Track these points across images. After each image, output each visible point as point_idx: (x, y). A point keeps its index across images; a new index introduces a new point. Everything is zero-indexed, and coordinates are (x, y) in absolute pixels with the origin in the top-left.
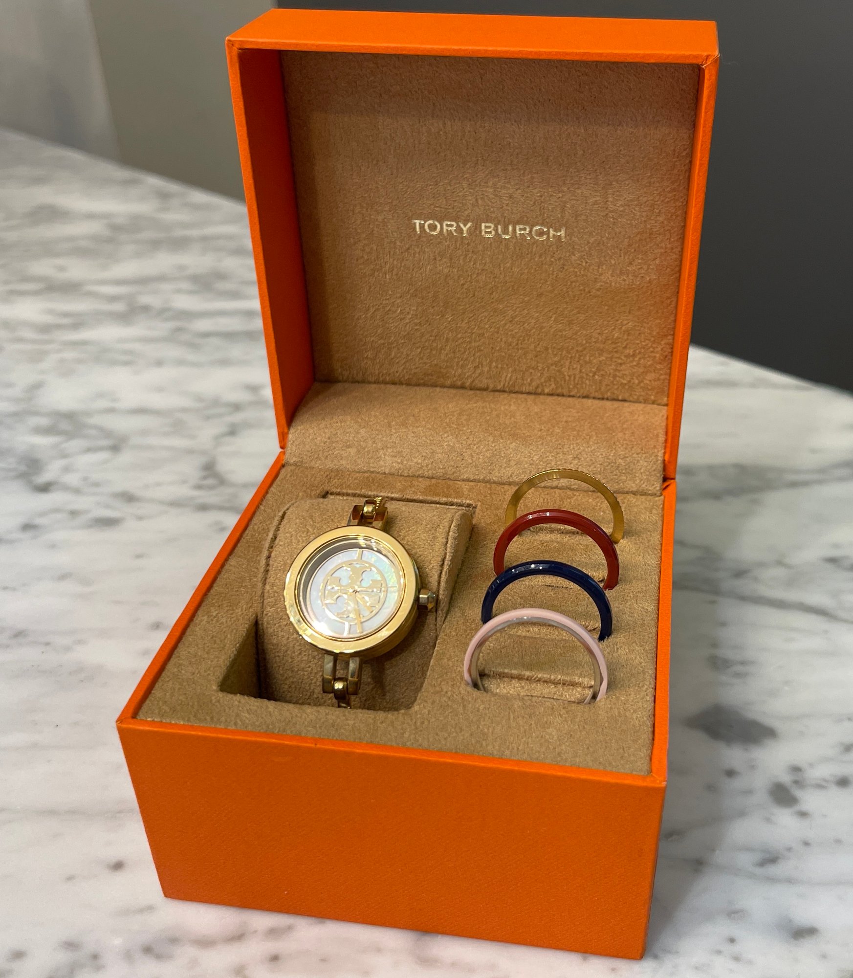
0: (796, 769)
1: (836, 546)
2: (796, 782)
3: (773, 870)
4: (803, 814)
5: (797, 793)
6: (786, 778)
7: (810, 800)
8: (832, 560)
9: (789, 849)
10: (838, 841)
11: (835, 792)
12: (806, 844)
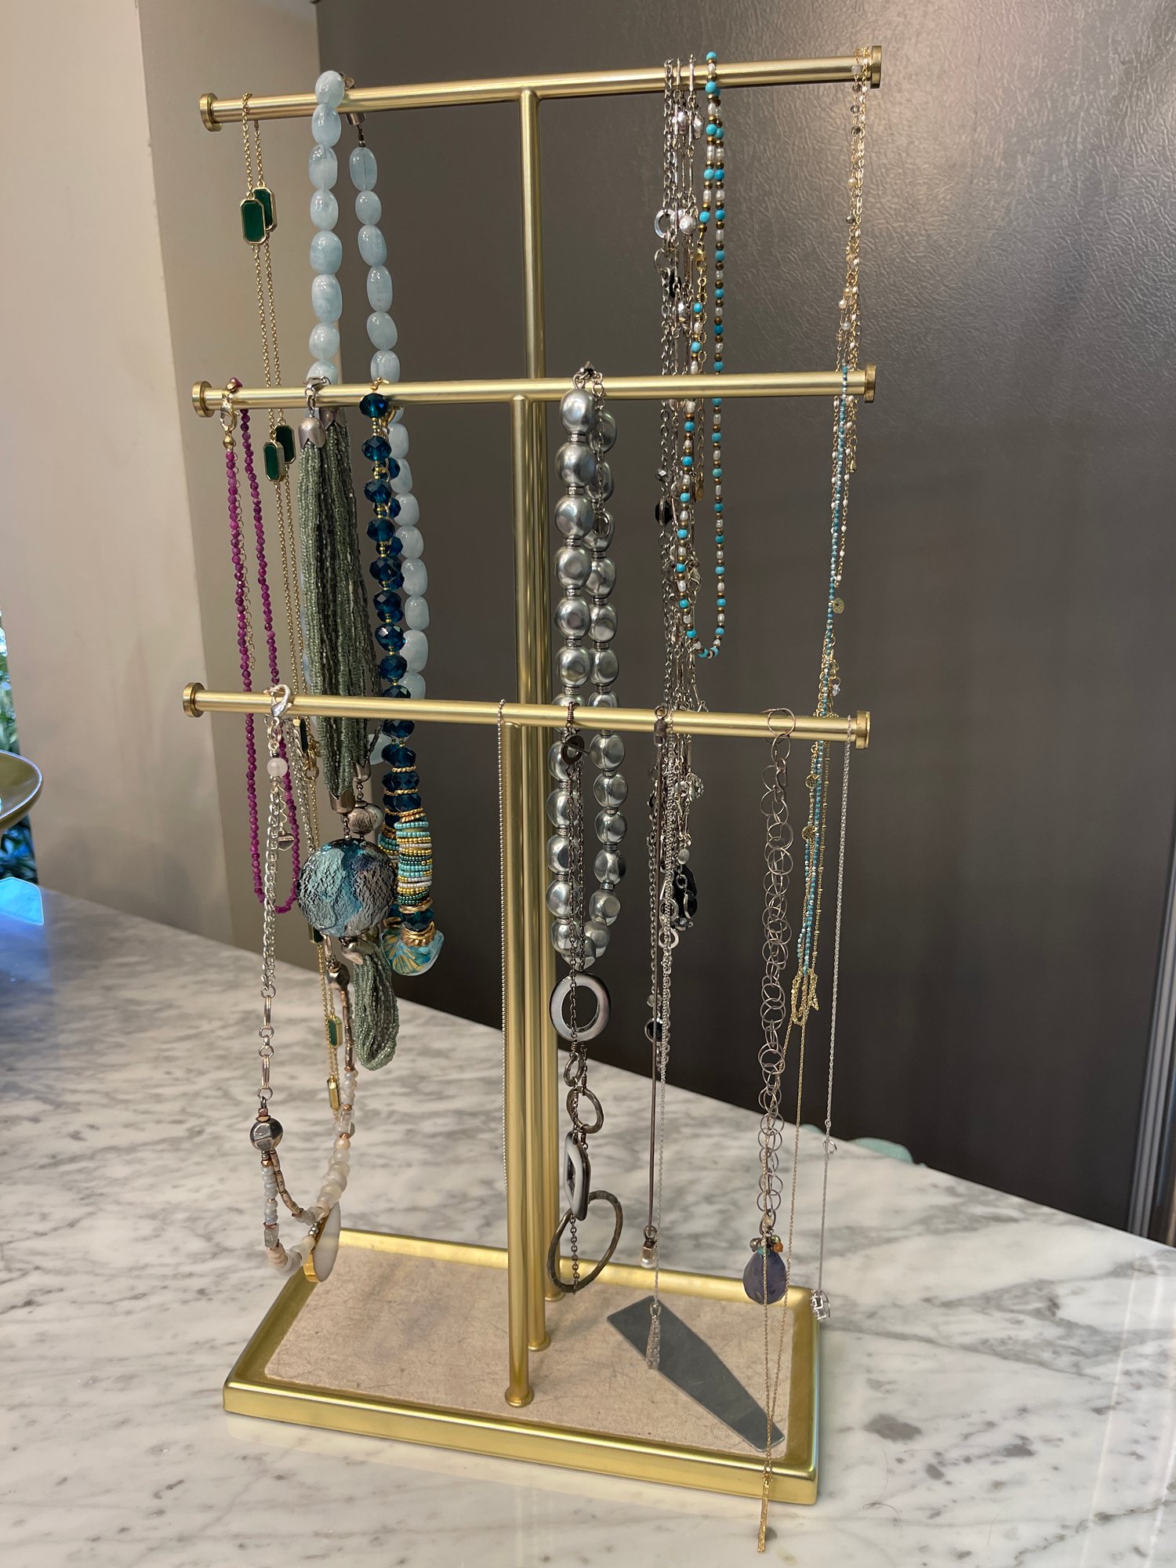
0: (938, 1454)
1: (927, 1288)
2: (940, 1463)
3: (938, 1520)
4: (949, 1483)
5: (943, 1470)
6: (933, 1461)
7: (951, 1473)
8: (928, 1300)
9: (945, 1506)
10: (973, 1498)
11: (964, 1466)
12: (955, 1501)
